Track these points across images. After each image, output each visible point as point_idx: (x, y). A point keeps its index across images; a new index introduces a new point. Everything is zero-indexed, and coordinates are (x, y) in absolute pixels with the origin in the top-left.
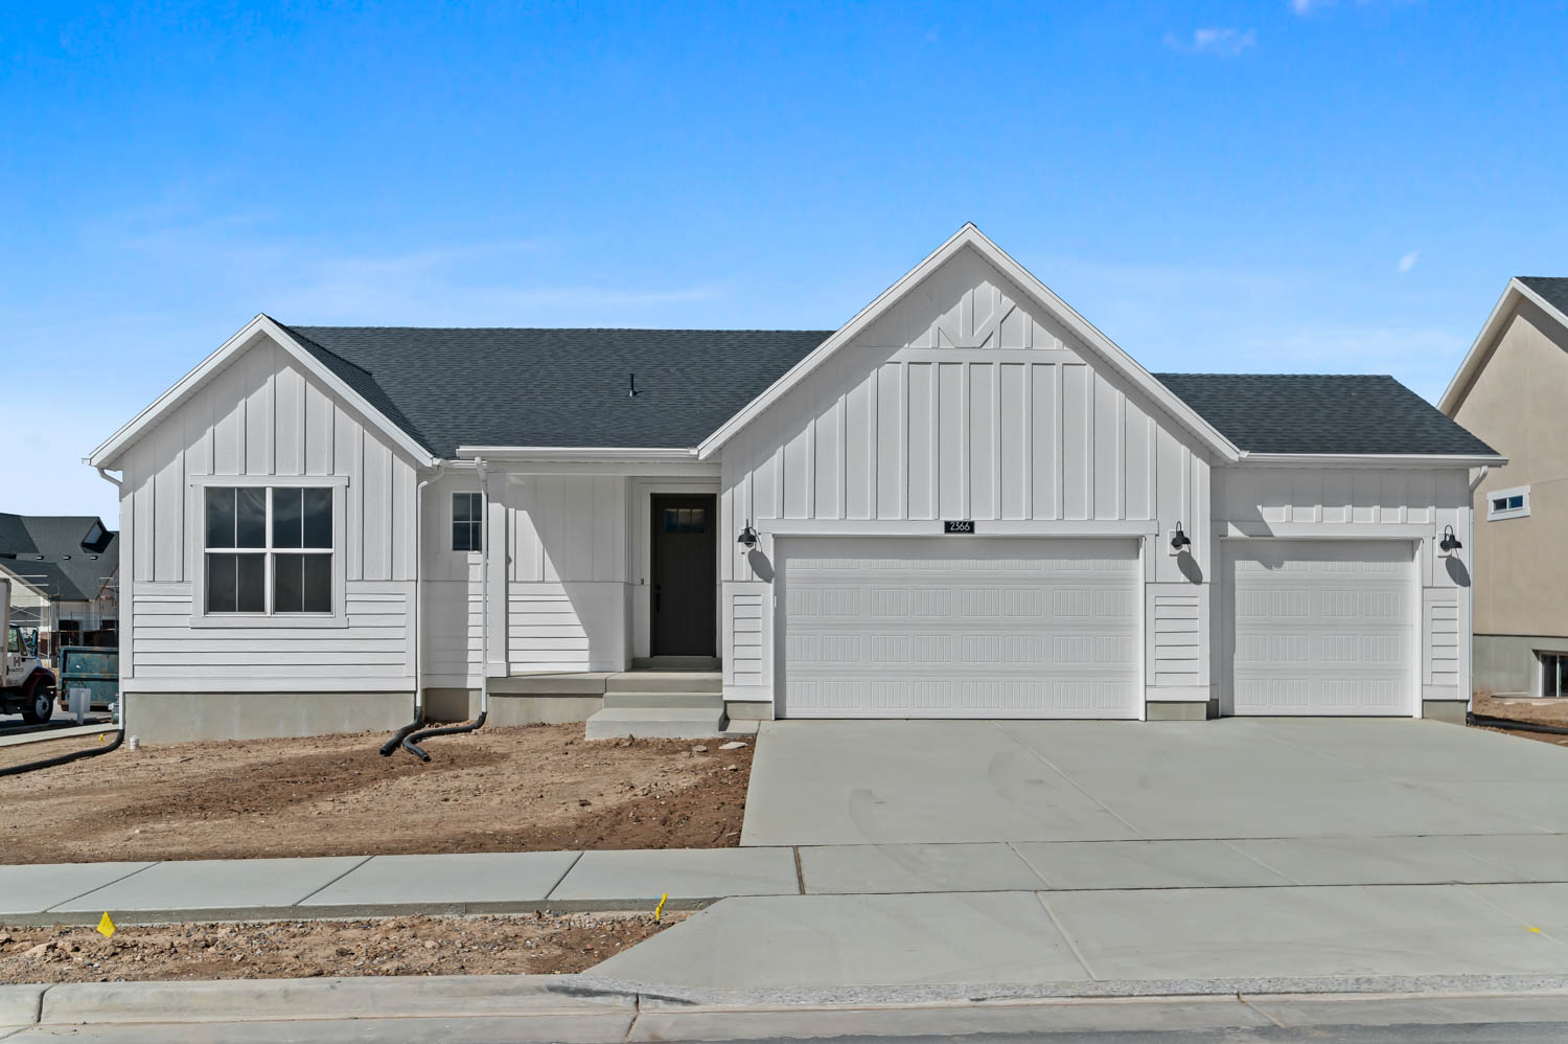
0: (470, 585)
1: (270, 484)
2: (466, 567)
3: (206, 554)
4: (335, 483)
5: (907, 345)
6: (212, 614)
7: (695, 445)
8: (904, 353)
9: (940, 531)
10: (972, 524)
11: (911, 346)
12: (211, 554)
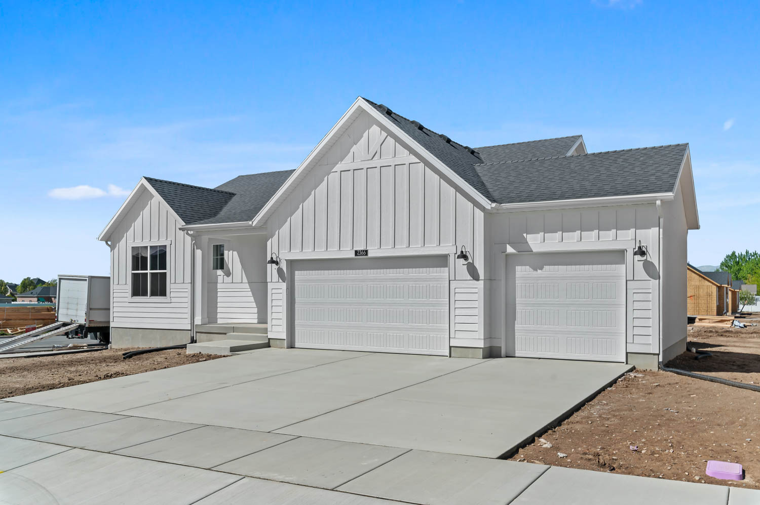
0: (218, 284)
1: (149, 244)
2: (217, 277)
3: (132, 273)
4: (167, 243)
5: (340, 163)
6: (134, 297)
7: (251, 219)
8: (339, 167)
9: (352, 255)
10: (367, 251)
11: (342, 163)
12: (134, 274)
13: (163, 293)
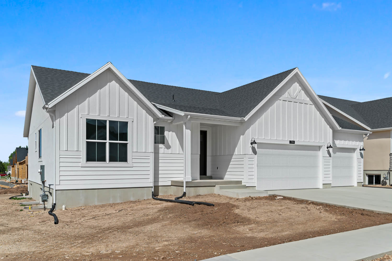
0: (160, 154)
1: (108, 119)
2: (159, 149)
3: (86, 142)
4: (129, 120)
6: (89, 163)
9: (289, 143)
10: (294, 142)
11: (283, 96)
13: (124, 159)
